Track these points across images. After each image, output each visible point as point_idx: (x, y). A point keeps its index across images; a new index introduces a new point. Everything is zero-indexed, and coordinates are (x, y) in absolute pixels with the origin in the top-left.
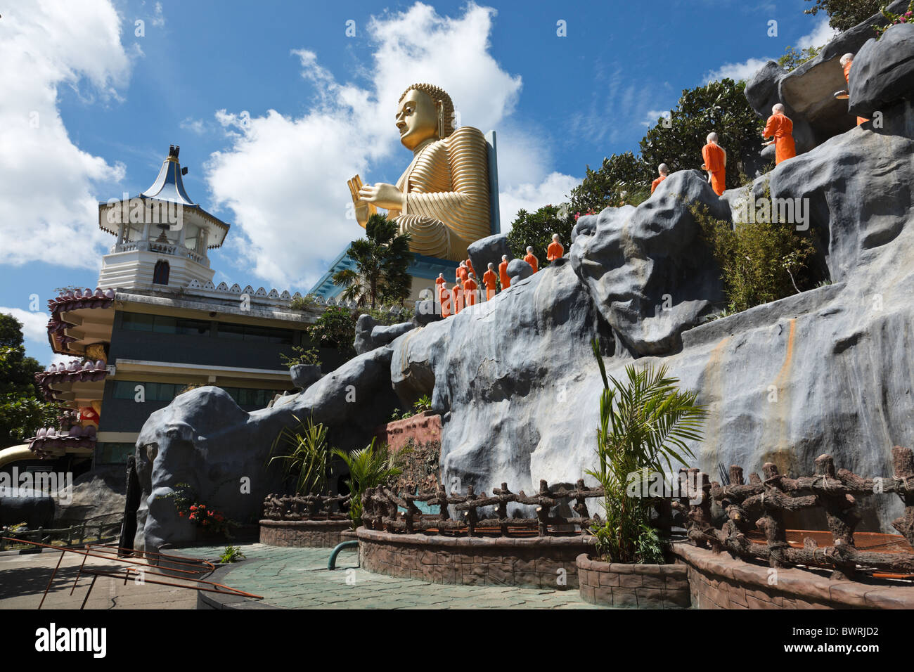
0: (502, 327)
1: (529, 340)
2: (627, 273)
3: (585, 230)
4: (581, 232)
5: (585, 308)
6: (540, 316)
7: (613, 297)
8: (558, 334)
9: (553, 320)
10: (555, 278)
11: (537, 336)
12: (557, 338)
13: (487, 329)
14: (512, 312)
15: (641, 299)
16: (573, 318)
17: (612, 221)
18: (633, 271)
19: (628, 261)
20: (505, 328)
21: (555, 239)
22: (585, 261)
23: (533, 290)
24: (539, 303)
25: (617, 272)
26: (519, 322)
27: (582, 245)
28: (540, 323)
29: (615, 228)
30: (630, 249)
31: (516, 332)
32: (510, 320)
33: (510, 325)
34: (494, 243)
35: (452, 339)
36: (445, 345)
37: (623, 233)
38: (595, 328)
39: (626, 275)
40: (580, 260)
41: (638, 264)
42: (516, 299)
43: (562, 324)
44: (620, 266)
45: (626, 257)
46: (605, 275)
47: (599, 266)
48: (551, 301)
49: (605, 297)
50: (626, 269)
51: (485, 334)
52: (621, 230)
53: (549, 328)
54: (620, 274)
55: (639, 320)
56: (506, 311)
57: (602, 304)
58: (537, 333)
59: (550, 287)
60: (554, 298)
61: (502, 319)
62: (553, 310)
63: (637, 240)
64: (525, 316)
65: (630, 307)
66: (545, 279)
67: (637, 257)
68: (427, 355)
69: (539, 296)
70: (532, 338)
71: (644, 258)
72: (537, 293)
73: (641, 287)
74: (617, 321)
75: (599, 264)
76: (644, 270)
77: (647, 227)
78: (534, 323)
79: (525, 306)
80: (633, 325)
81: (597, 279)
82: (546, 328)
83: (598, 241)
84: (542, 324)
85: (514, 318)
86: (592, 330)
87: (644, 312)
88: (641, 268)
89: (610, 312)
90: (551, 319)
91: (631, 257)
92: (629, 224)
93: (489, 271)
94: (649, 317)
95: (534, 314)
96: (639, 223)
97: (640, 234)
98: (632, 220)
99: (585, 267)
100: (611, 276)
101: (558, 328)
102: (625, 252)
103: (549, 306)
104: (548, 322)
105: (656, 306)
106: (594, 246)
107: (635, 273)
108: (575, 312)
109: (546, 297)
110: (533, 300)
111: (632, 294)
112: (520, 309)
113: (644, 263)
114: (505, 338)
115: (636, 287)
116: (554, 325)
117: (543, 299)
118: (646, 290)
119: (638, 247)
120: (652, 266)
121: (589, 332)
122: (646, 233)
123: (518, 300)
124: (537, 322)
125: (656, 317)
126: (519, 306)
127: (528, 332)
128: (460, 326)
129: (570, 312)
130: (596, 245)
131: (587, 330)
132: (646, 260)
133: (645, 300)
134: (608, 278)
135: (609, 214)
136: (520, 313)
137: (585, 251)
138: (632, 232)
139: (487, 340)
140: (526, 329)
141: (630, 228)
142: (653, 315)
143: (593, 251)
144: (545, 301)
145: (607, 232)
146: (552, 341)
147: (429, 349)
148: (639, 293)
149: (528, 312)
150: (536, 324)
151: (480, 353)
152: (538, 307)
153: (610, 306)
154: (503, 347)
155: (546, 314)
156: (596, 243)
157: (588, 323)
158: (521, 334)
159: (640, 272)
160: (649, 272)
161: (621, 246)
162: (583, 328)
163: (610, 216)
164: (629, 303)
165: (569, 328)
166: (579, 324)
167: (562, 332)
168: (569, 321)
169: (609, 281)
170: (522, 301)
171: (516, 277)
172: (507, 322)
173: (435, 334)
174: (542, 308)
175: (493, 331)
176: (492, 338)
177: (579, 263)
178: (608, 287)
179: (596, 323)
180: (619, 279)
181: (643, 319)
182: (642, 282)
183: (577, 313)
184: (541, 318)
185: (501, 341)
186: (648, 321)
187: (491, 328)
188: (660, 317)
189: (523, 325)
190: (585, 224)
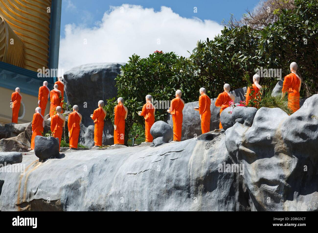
0: (155, 186)
1: (181, 201)
2: (276, 164)
3: (240, 119)
4: (236, 120)
5: (230, 181)
6: (193, 183)
7: (263, 181)
8: (207, 199)
9: (204, 187)
10: (207, 152)
11: (188, 199)
12: (206, 203)
13: (140, 185)
14: (167, 175)
15: (285, 186)
16: (220, 187)
17: (268, 120)
18: (281, 163)
19: (277, 154)
20: (158, 188)
21: (178, 95)
22: (241, 147)
23: (186, 159)
24: (193, 171)
25: (267, 161)
26: (173, 185)
27: (241, 134)
28: (193, 189)
29: (270, 127)
30: (280, 146)
31: (169, 192)
32: (165, 181)
33: (165, 185)
34: (94, 73)
35: (91, 183)
36: (81, 188)
37: (277, 133)
38: (237, 198)
39: (275, 165)
40: (238, 146)
41: (285, 159)
42: (171, 164)
43: (211, 191)
44: (270, 156)
45: (275, 151)
46: (257, 162)
47: (252, 153)
48: (203, 171)
49: (256, 180)
50: (274, 160)
51: (138, 189)
52: (275, 130)
53: (200, 193)
54: (269, 163)
55: (282, 202)
56: (160, 172)
57: (252, 184)
58: (189, 196)
59: (202, 158)
60: (207, 169)
61: (155, 179)
62: (205, 179)
63: (287, 142)
64: (179, 180)
65: (276, 191)
66: (197, 150)
67: (285, 153)
68: (59, 195)
69: (193, 165)
70: (184, 200)
71: (290, 155)
72: (191, 162)
73: (286, 177)
74: (264, 199)
75: (253, 152)
76: (290, 165)
77: (297, 134)
78: (187, 188)
79: (180, 172)
80: (276, 204)
81: (250, 163)
82: (197, 193)
83: (255, 134)
84: (194, 189)
85: (169, 180)
86: (234, 199)
87: (286, 196)
88: (287, 163)
89: (259, 191)
90: (202, 186)
91: (280, 152)
92: (282, 128)
93: (100, 108)
94: (289, 200)
95: (188, 180)
96: (292, 129)
97: (291, 138)
98: (285, 125)
99: (241, 152)
100: (262, 163)
101: (208, 194)
102: (276, 148)
103: (202, 175)
104: (199, 188)
105: (295, 192)
106: (251, 138)
107: (281, 165)
108: (222, 183)
109: (199, 167)
110: (187, 168)
111: (279, 181)
112: (175, 174)
113: (290, 159)
114: (158, 195)
115: (282, 177)
116: (205, 191)
117: (196, 169)
118: (289, 179)
119: (287, 147)
120: (296, 163)
121: (232, 200)
122: (295, 138)
123: (173, 165)
124: (189, 187)
125: (294, 201)
126: (174, 171)
127: (181, 194)
128: (100, 173)
129: (218, 182)
130: (253, 137)
131: (230, 199)
132: (292, 157)
133: (288, 187)
134: (259, 165)
135: (264, 114)
136: (174, 177)
137: (242, 140)
138: (285, 135)
139: (139, 195)
140: (179, 191)
141: (283, 131)
142: (292, 199)
143: (250, 142)
144: (198, 171)
145: (263, 129)
146: (202, 205)
147: (61, 189)
148: (283, 181)
149: (183, 178)
150: (189, 189)
151: (130, 206)
152: (192, 175)
153: (259, 187)
154: (156, 203)
155: (199, 182)
156: (253, 135)
157: (232, 193)
158: (174, 195)
159: (286, 166)
160: (293, 167)
161: (273, 142)
162: (227, 197)
163: (266, 116)
164: (276, 187)
165: (217, 195)
166: (224, 193)
167: (210, 199)
168: (217, 190)
169: (260, 167)
170: (177, 167)
171: (161, 138)
172: (162, 183)
173: (67, 176)
174: (195, 176)
175: (146, 187)
176: (145, 194)
177: (236, 148)
178: (260, 172)
179: (237, 194)
180: (269, 167)
181: (285, 201)
182: (287, 173)
183: (224, 183)
184: (194, 184)
185: (154, 198)
186: (289, 204)
187: (144, 184)
188: (297, 201)
189: (177, 187)
190: (240, 114)
